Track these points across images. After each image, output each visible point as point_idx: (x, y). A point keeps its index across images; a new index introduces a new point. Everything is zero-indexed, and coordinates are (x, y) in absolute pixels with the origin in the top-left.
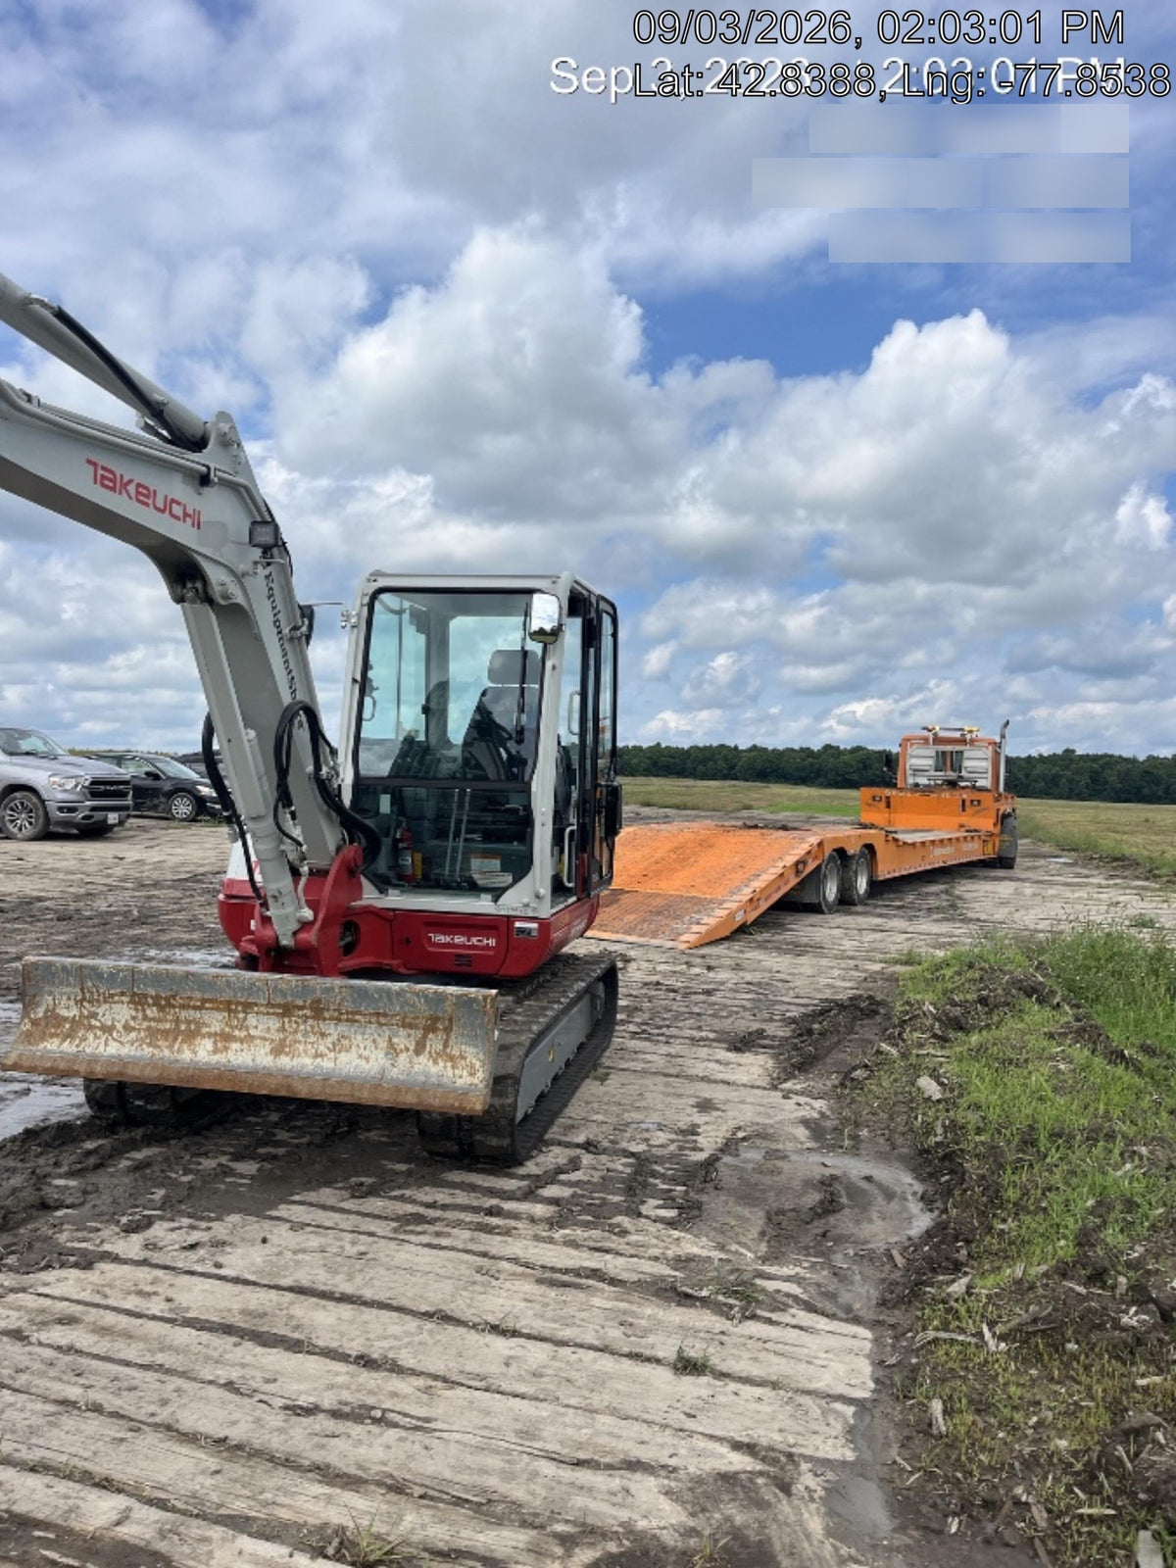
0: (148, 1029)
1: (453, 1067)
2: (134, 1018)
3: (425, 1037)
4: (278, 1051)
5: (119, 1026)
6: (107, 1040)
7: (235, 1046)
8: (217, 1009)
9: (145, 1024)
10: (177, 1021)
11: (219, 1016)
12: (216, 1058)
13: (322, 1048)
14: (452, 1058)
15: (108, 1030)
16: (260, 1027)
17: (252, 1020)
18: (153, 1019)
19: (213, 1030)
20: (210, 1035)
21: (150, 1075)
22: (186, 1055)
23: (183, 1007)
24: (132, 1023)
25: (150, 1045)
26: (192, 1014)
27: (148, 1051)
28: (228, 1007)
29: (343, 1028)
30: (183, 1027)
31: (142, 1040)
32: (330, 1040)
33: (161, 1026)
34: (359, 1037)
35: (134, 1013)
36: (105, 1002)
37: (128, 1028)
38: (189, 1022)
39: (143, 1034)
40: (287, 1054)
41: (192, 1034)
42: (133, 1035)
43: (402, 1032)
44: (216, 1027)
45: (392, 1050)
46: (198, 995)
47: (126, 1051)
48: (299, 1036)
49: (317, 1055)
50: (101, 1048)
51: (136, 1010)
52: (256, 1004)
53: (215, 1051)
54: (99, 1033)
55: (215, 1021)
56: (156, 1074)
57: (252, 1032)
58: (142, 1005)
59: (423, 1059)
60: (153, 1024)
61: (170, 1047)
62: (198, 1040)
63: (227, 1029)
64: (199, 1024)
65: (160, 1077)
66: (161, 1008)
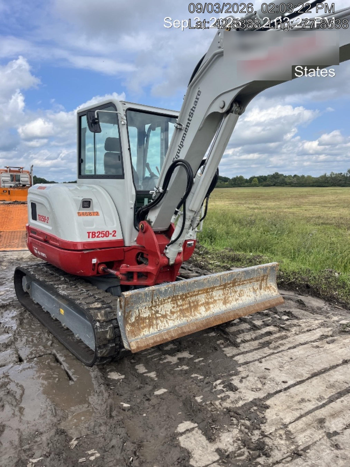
0: (180, 310)
1: (270, 291)
2: (173, 307)
3: (261, 283)
4: (225, 303)
5: (168, 313)
6: (167, 321)
7: (211, 306)
8: (203, 293)
9: (178, 309)
10: (190, 303)
11: (203, 296)
12: (208, 313)
13: (237, 297)
14: (268, 288)
15: (165, 316)
16: (217, 295)
17: (214, 294)
18: (181, 305)
19: (202, 302)
20: (202, 305)
21: (193, 329)
22: (198, 316)
23: (191, 296)
24: (173, 310)
25: (184, 317)
26: (193, 299)
27: (184, 320)
28: (206, 291)
29: (241, 287)
30: (192, 305)
31: (180, 316)
32: (238, 293)
33: (184, 307)
34: (245, 289)
35: (173, 305)
36: (161, 304)
37: (172, 313)
38: (193, 302)
39: (179, 313)
40: (228, 303)
41: (196, 306)
42: (175, 315)
43: (256, 283)
44: (203, 301)
45: (255, 291)
46: (197, 289)
47: (177, 322)
48: (229, 295)
49: (237, 300)
50: (167, 326)
51: (174, 304)
52: (216, 287)
53: (207, 310)
54: (162, 319)
55: (202, 298)
56: (195, 328)
57: (215, 298)
58: (175, 300)
59: (262, 291)
60: (181, 307)
61: (191, 315)
62: (199, 308)
63: (207, 300)
64: (197, 302)
65: (197, 329)
66: (183, 300)
